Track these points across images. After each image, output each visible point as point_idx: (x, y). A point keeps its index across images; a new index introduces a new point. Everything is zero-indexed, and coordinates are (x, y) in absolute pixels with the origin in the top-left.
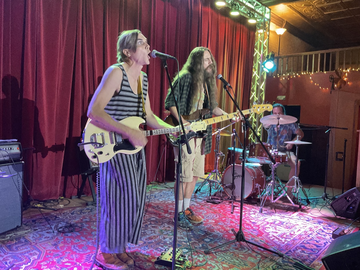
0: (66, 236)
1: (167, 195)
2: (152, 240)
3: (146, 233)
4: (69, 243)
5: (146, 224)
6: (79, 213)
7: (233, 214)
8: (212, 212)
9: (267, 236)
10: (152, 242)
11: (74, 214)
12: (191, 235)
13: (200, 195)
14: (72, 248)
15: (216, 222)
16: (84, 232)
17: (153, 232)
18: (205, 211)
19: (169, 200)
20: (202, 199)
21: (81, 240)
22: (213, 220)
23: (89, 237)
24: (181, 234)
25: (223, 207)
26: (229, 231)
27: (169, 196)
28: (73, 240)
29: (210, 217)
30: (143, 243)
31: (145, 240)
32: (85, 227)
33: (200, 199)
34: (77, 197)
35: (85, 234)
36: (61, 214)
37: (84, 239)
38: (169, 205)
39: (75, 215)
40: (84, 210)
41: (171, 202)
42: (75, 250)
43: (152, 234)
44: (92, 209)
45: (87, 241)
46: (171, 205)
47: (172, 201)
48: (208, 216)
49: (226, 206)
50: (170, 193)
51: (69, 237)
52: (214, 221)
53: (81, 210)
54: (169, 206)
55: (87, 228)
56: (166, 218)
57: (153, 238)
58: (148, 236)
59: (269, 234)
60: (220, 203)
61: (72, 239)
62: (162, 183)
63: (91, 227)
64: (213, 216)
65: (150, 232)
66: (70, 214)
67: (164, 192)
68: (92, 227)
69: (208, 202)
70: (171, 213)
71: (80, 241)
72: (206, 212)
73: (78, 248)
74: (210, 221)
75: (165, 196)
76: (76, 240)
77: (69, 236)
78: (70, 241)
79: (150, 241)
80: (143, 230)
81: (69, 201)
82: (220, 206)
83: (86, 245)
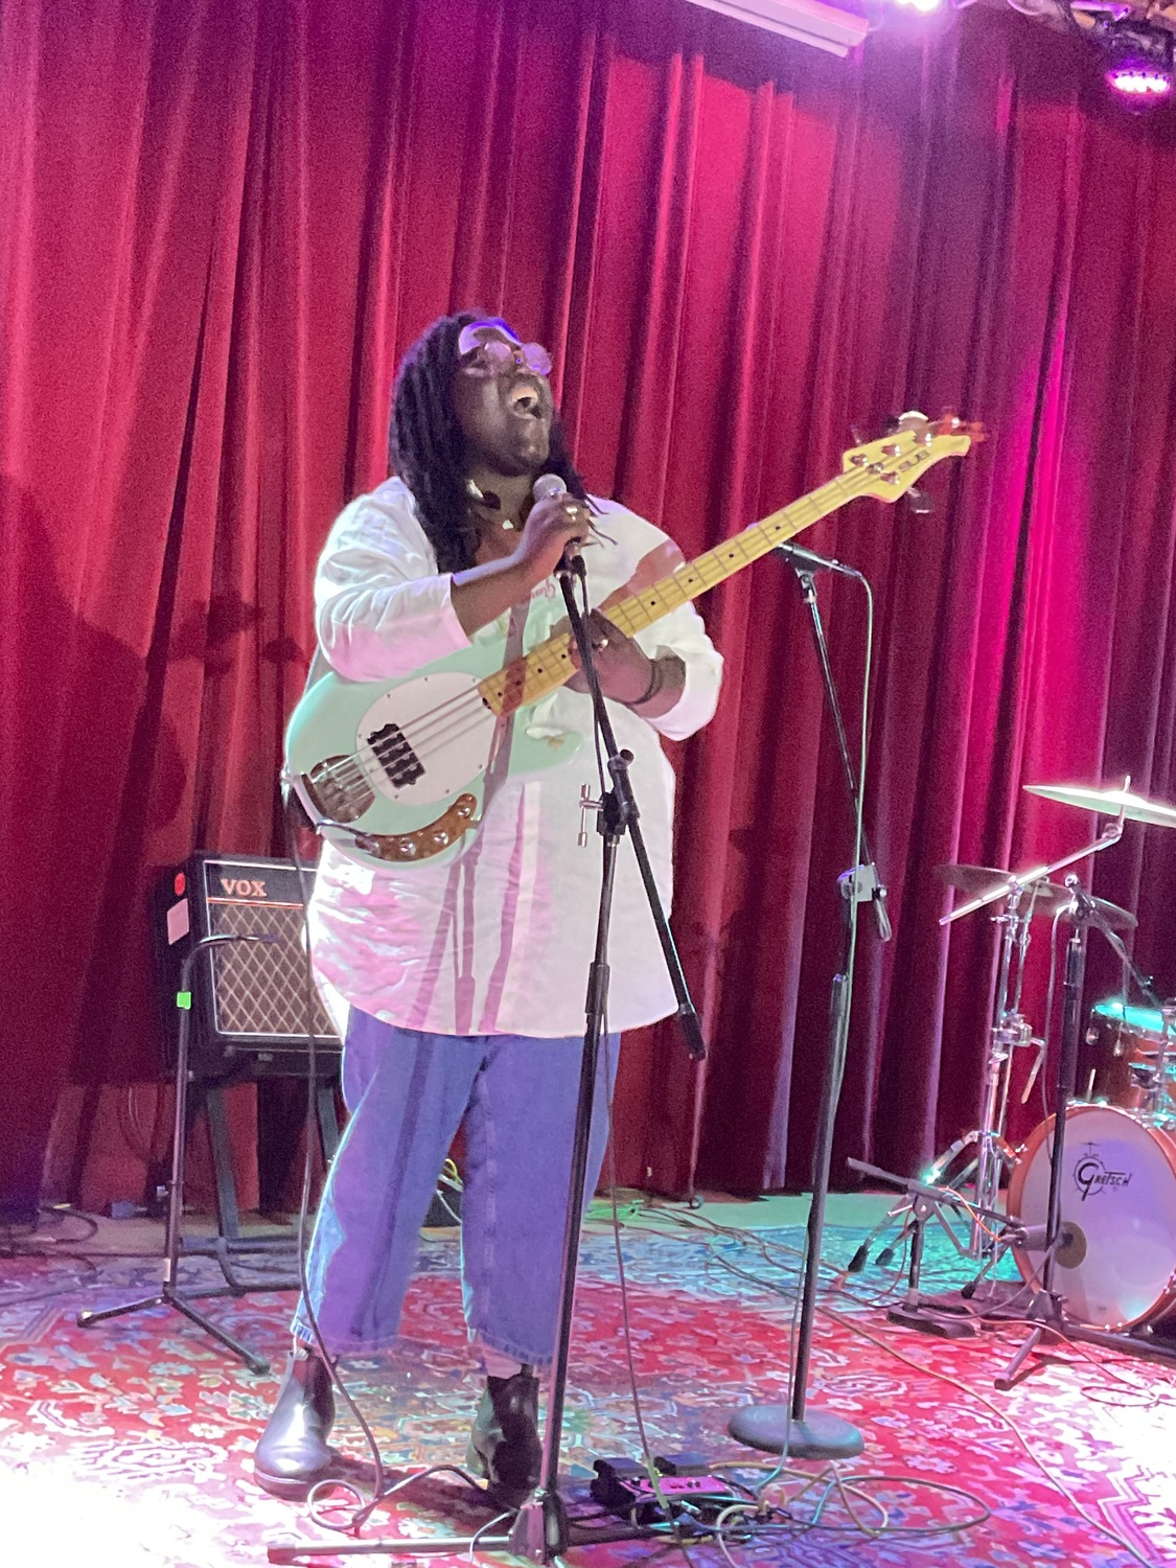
0: (21, 1364)
1: (666, 1260)
2: (448, 1433)
3: (435, 1403)
4: (26, 1390)
5: (462, 1368)
6: (121, 1279)
7: (1005, 1393)
8: (881, 1368)
9: (1122, 1508)
10: (447, 1443)
11: (95, 1282)
12: (675, 1440)
13: (873, 1283)
14: (33, 1411)
15: (863, 1413)
16: (117, 1358)
17: (473, 1403)
18: (840, 1358)
19: (653, 1285)
20: (866, 1303)
21: (87, 1386)
22: (856, 1400)
23: (134, 1380)
24: (625, 1432)
25: (973, 1354)
26: (905, 1458)
27: (672, 1265)
28: (49, 1384)
29: (850, 1384)
30: (395, 1436)
31: (407, 1430)
32: (128, 1342)
33: (858, 1301)
34: (144, 1209)
35: (116, 1365)
36: (29, 1274)
37: (102, 1385)
38: (646, 1306)
39: (101, 1288)
40: (155, 1270)
41: (667, 1296)
42: (41, 1419)
43: (460, 1412)
44: (199, 1272)
45: (117, 1392)
46: (654, 1308)
47: (674, 1288)
48: (842, 1382)
49: (997, 1351)
50: (690, 1254)
51: (36, 1370)
52: (858, 1407)
53: (139, 1274)
54: (637, 1310)
55: (136, 1346)
56: (588, 1355)
57: (460, 1428)
58: (434, 1417)
59: (1151, 1499)
60: (968, 1331)
61: (46, 1378)
62: (677, 1200)
63: (159, 1342)
64: (870, 1386)
65: (462, 1403)
66: (76, 1280)
67: (652, 1245)
68: (163, 1346)
69: (894, 1318)
70: (634, 1339)
71: (82, 1390)
72: (843, 1360)
73: (58, 1413)
74: (832, 1402)
75: (650, 1262)
76: (64, 1382)
77: (34, 1364)
78: (34, 1385)
79: (436, 1436)
80: (426, 1391)
81: (93, 1224)
82: (955, 1349)
83: (107, 1406)
